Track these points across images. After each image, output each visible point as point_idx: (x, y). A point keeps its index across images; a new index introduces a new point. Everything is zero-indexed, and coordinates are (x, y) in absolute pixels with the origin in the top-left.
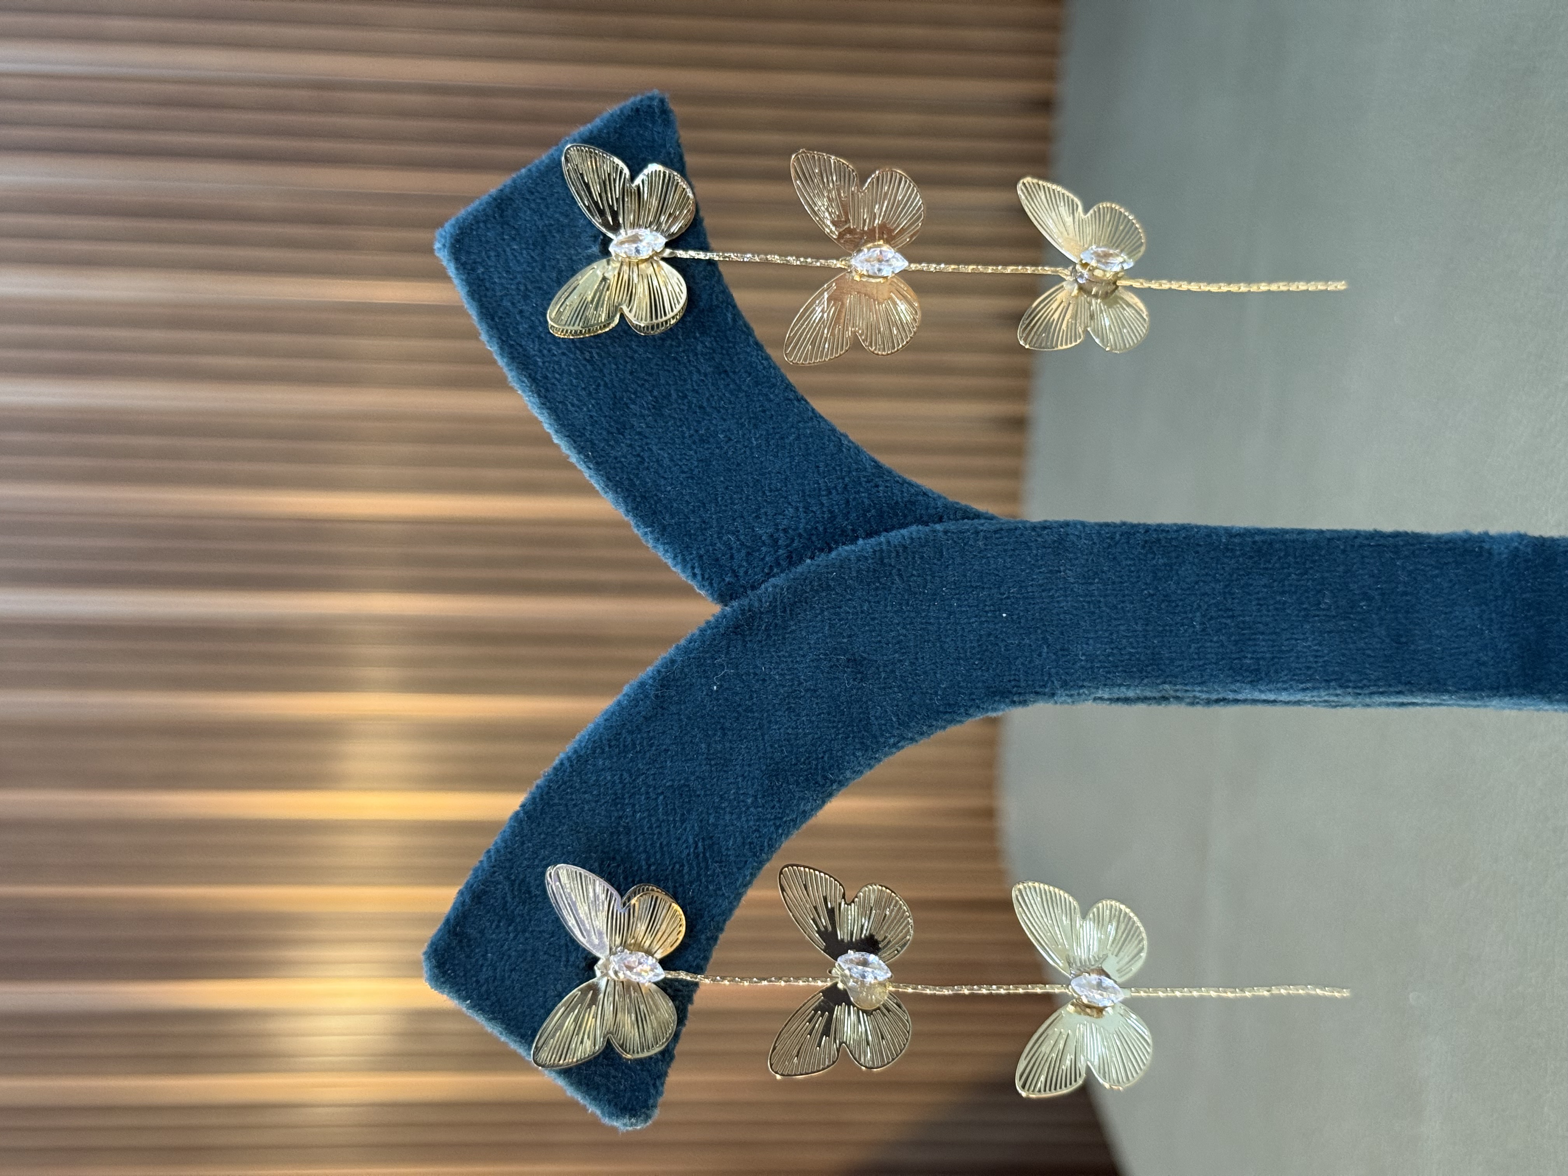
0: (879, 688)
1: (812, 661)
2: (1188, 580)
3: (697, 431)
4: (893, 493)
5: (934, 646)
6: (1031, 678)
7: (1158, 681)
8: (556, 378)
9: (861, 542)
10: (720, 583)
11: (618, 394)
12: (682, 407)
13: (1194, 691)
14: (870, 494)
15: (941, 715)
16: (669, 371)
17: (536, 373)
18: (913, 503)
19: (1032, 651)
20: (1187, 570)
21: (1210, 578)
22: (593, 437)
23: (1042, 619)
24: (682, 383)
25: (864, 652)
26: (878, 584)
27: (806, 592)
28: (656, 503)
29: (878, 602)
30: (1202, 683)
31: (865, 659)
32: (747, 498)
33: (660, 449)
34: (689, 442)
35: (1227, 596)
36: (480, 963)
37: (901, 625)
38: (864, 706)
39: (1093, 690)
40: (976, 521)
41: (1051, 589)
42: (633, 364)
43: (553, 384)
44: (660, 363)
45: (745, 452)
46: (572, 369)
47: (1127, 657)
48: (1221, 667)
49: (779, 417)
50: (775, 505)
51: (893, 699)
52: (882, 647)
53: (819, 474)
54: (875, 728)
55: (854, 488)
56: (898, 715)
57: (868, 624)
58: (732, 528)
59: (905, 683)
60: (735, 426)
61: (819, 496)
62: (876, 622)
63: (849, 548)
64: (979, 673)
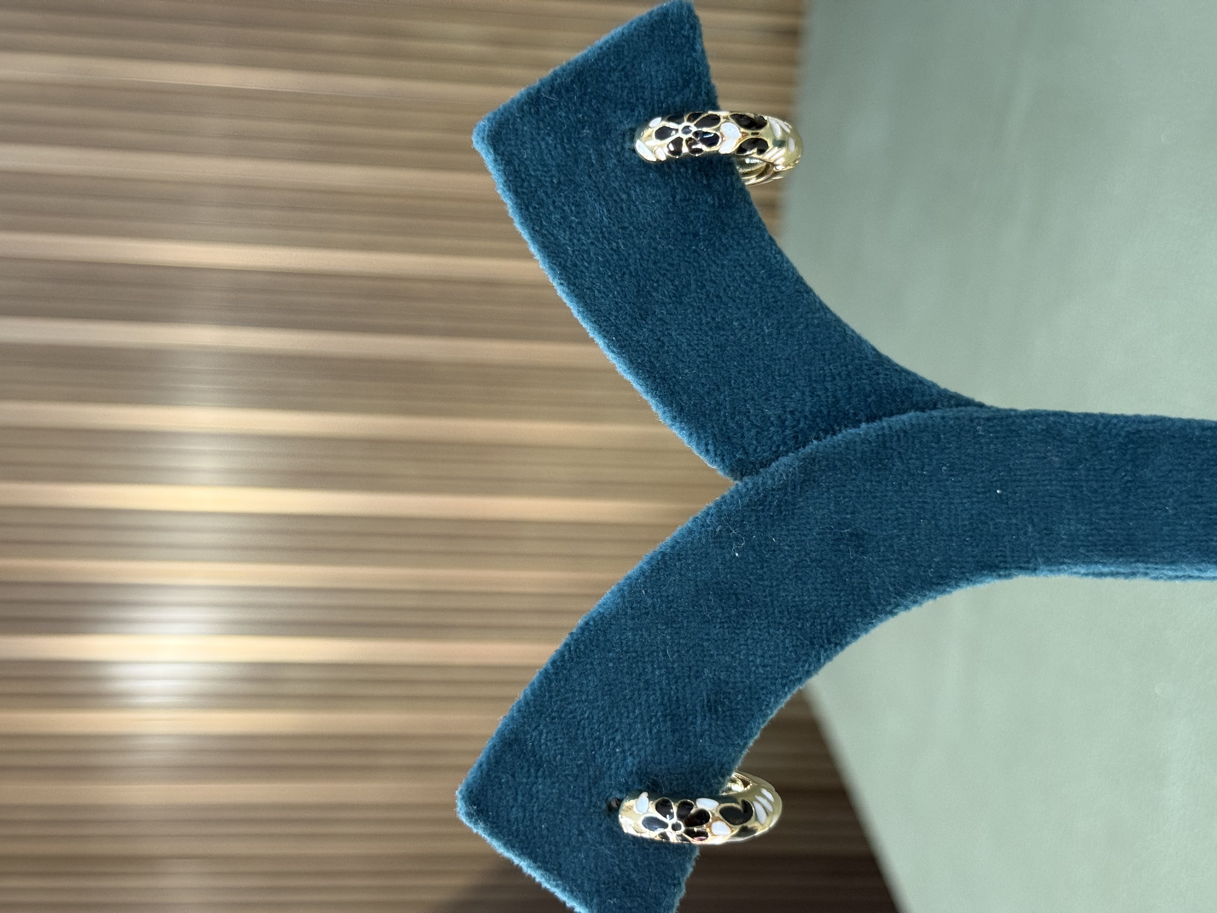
0: (880, 561)
1: (818, 534)
2: (1163, 468)
3: (713, 319)
4: (892, 381)
5: (929, 523)
6: (1016, 554)
7: (1132, 560)
8: (584, 266)
9: (864, 425)
10: (730, 459)
11: (642, 283)
12: (700, 296)
13: (1164, 569)
14: (871, 381)
15: (934, 586)
16: (689, 262)
17: (566, 261)
18: (910, 390)
19: (1018, 529)
20: (1162, 459)
21: (1181, 468)
22: (618, 321)
23: (1028, 501)
24: (702, 274)
25: (865, 527)
26: (880, 466)
27: (814, 472)
28: (674, 384)
29: (879, 482)
30: (1172, 563)
31: (866, 534)
32: (758, 382)
33: (679, 334)
34: (706, 329)
35: (1198, 484)
36: (511, 805)
37: (900, 504)
38: (864, 577)
39: (1071, 566)
40: (969, 408)
41: (1038, 473)
42: (657, 256)
43: (582, 272)
44: (682, 254)
45: (757, 339)
46: (600, 258)
47: (1105, 537)
48: (1189, 548)
49: (790, 308)
50: (784, 388)
51: (890, 571)
52: (882, 523)
53: (824, 362)
54: (874, 596)
55: (857, 375)
56: (894, 585)
57: (870, 502)
58: (743, 409)
59: (902, 556)
60: (750, 315)
61: (824, 382)
62: (877, 500)
63: (853, 431)
64: (970, 549)
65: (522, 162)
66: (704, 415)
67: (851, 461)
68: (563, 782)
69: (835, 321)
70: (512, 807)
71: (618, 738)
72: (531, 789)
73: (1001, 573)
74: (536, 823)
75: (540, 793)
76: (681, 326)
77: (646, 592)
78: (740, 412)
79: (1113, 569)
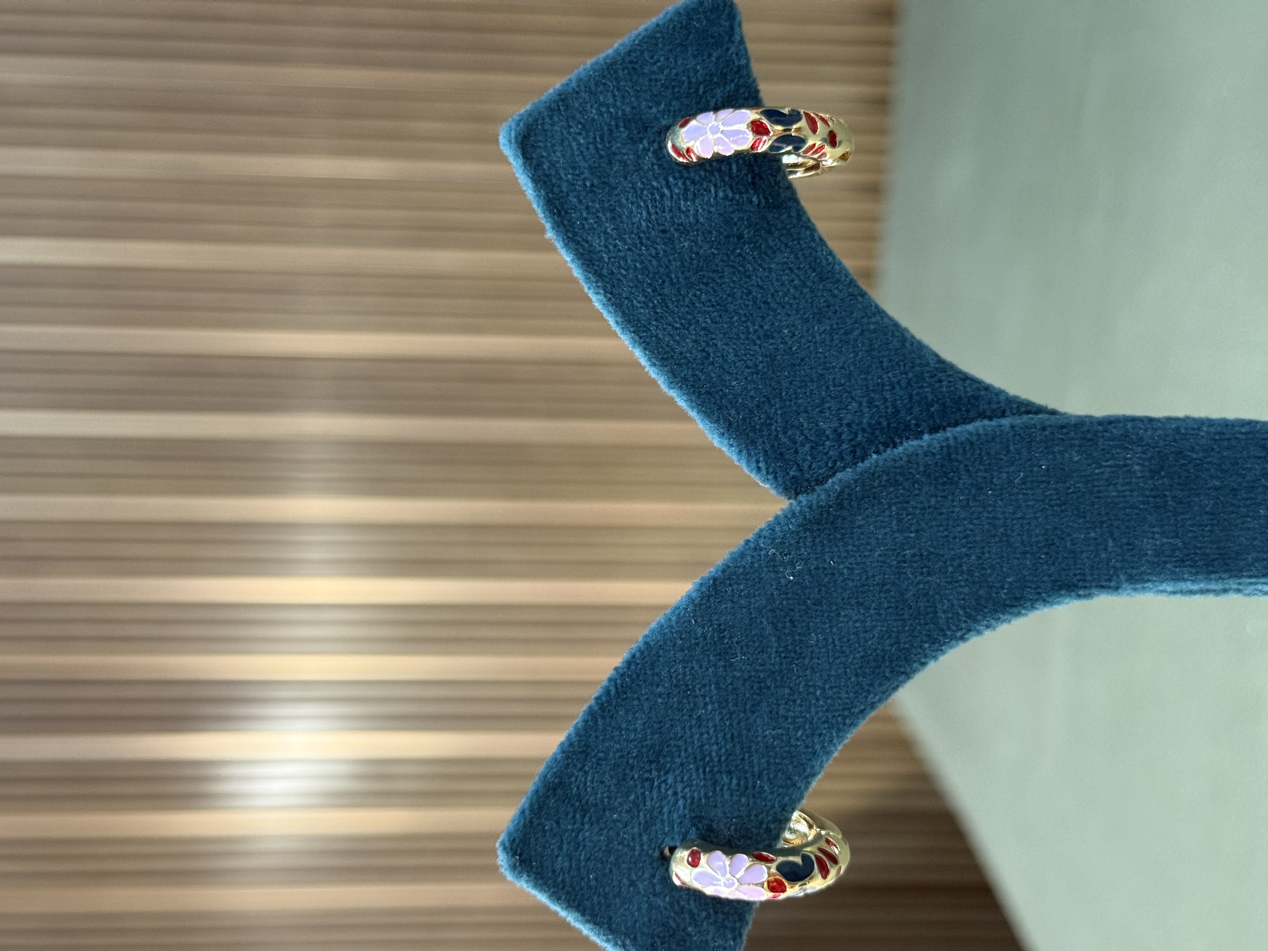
0: (947, 583)
1: (880, 555)
3: (761, 327)
4: (957, 388)
5: (1001, 540)
6: (1096, 572)
7: (1224, 576)
8: (622, 274)
9: (926, 437)
10: (784, 477)
12: (747, 302)
13: (1258, 584)
14: (933, 389)
15: (1008, 609)
16: (733, 267)
17: (602, 268)
18: (976, 398)
19: (1097, 544)
22: (658, 331)
23: (1107, 513)
24: (748, 280)
25: (931, 546)
26: (945, 479)
27: (874, 487)
28: (721, 398)
29: (945, 497)
31: (932, 553)
32: (811, 393)
33: (724, 344)
34: (754, 337)
36: (556, 853)
37: (969, 520)
38: (932, 599)
39: (1157, 584)
40: (1041, 416)
42: (699, 262)
43: (619, 280)
44: (725, 258)
45: (809, 347)
46: (638, 265)
49: (843, 313)
50: (839, 399)
51: (960, 593)
52: (949, 541)
53: (883, 369)
54: (942, 622)
55: (918, 383)
56: (965, 608)
57: (936, 519)
58: (796, 423)
59: (972, 577)
60: (799, 322)
61: (882, 391)
62: (943, 517)
63: (915, 443)
64: (1045, 567)
65: (553, 165)
66: (754, 430)
67: (914, 476)
68: (611, 828)
69: (893, 325)
70: (557, 857)
71: (670, 780)
72: (577, 837)
73: (1081, 592)
74: (584, 872)
75: (587, 840)
76: (727, 336)
77: (696, 621)
78: (792, 426)
79: (1202, 585)
